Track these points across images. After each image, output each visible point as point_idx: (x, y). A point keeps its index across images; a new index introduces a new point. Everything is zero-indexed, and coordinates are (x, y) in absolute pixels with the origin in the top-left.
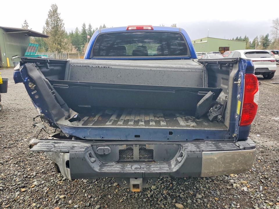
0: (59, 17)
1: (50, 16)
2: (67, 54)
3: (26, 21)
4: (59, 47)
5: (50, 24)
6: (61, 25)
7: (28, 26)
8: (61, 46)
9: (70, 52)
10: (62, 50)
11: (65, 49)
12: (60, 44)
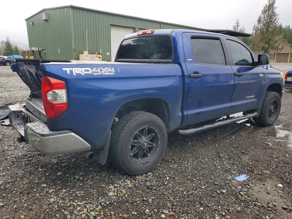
0: (275, 11)
1: (264, 12)
2: (275, 54)
3: (238, 21)
4: (266, 46)
5: (262, 21)
6: (275, 20)
7: (239, 26)
8: (268, 45)
9: (279, 52)
10: (269, 49)
11: (273, 48)
12: (268, 43)
